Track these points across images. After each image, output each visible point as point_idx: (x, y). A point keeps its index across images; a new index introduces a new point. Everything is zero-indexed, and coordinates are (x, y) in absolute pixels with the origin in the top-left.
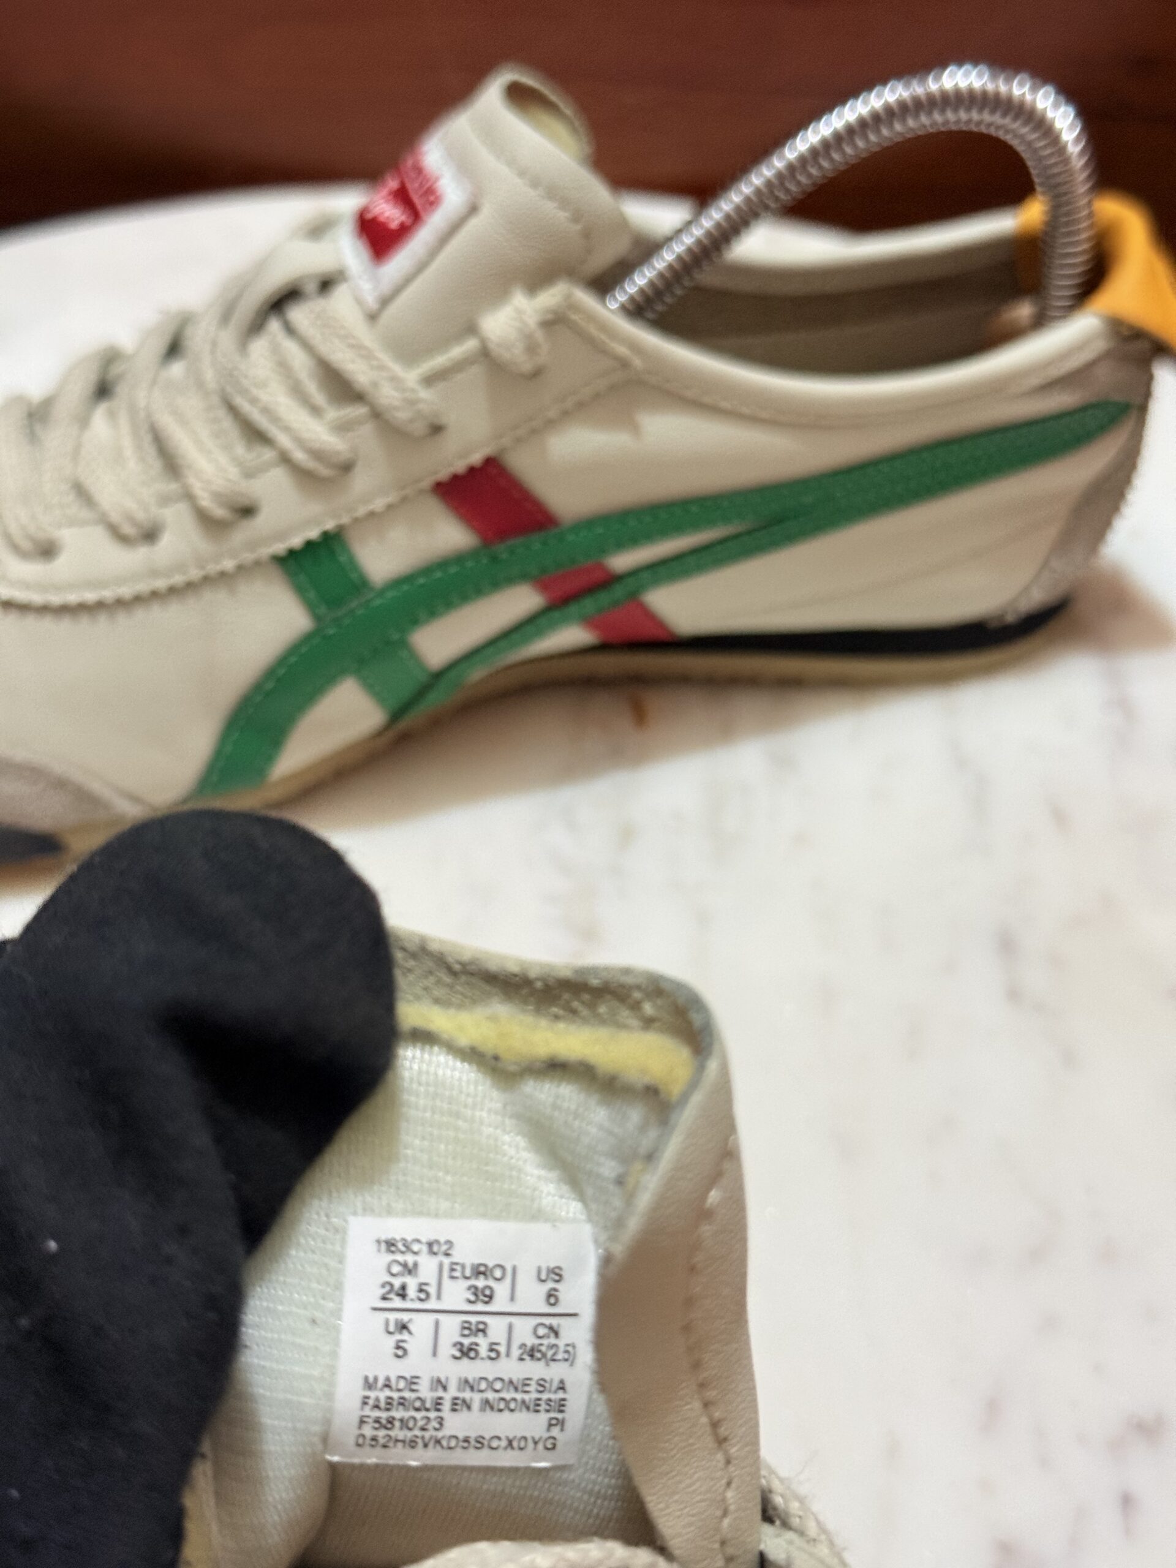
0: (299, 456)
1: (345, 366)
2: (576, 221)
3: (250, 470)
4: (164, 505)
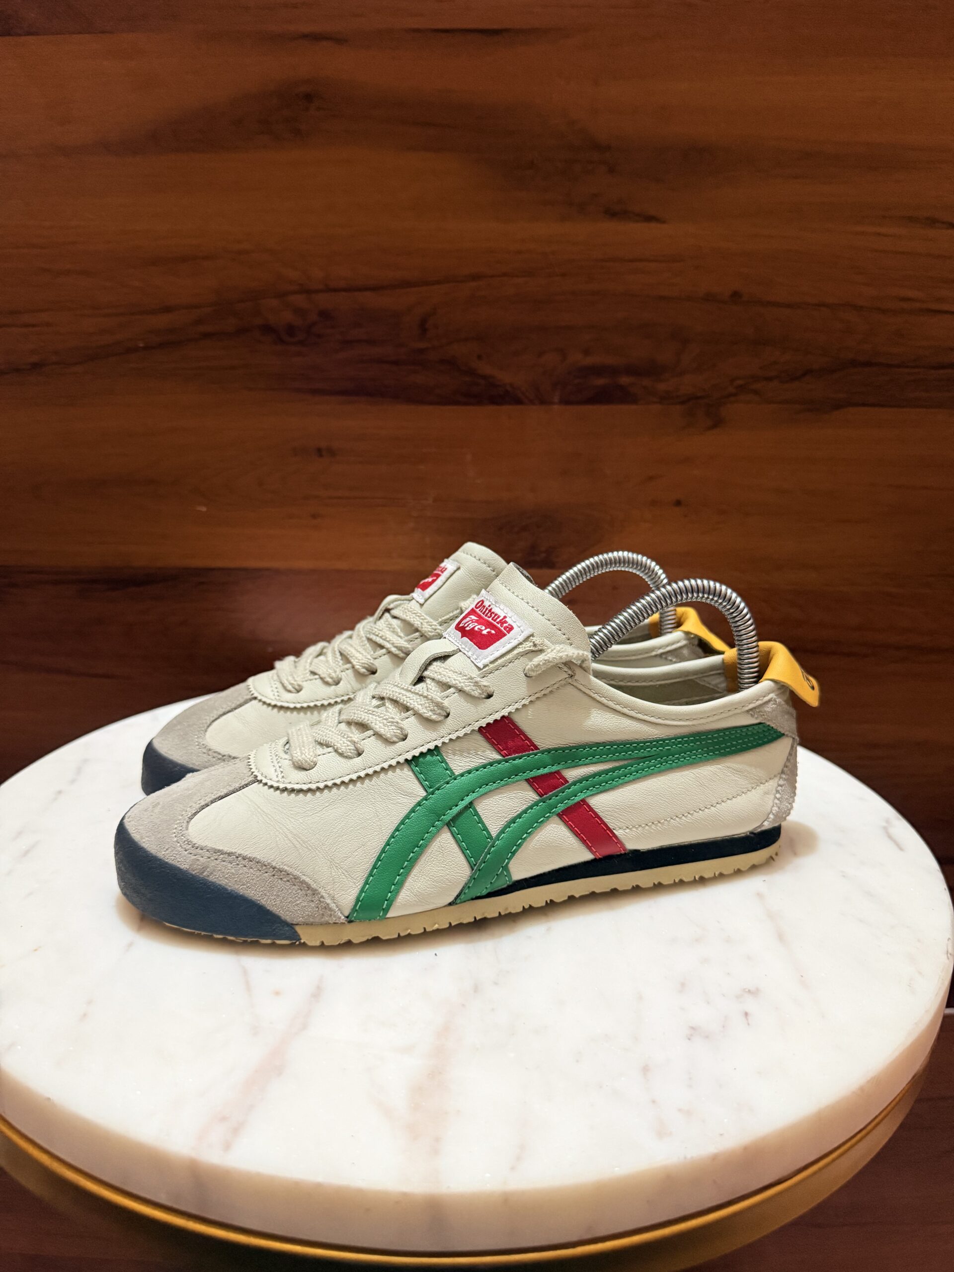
1: (412, 620)
2: (494, 571)
3: (375, 657)
4: (342, 671)
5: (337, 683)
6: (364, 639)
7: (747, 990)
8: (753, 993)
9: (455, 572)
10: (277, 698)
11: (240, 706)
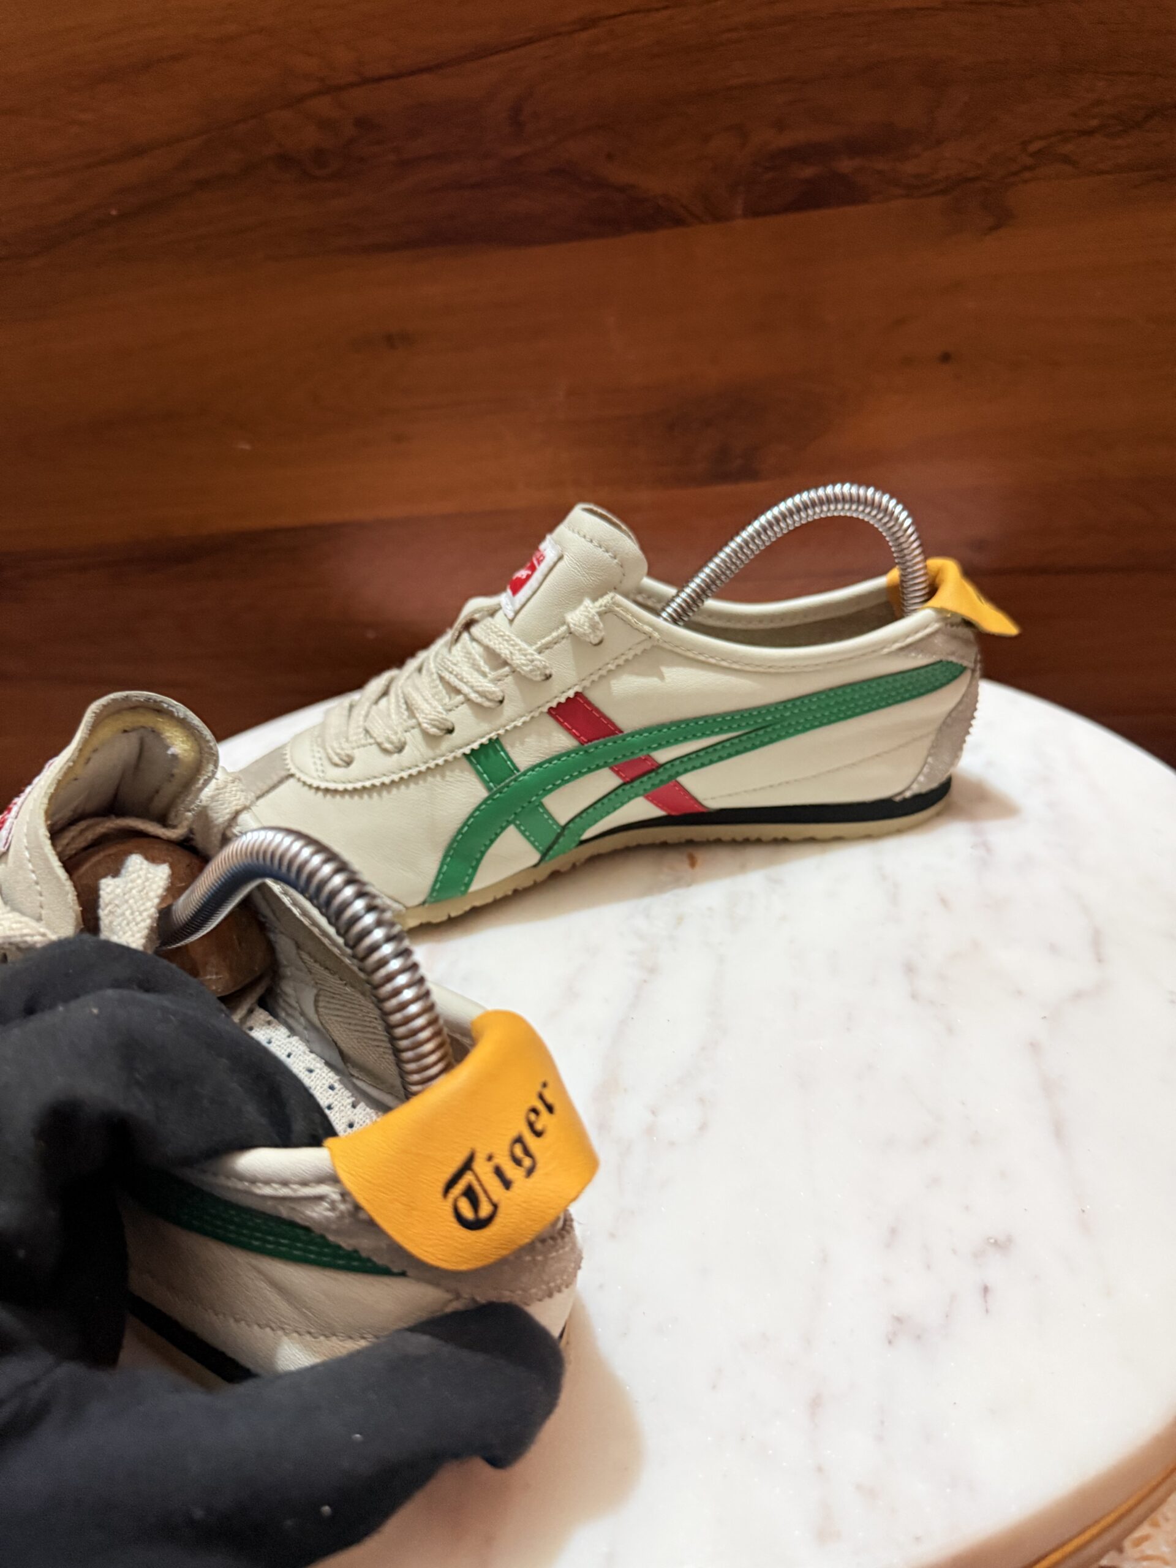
0: (473, 696)
1: (497, 646)
2: (615, 558)
3: (449, 707)
4: (406, 731)
5: (400, 749)
6: (435, 676)
7: (992, 1241)
8: (1001, 1245)
9: (555, 564)
10: (321, 775)
11: (273, 787)
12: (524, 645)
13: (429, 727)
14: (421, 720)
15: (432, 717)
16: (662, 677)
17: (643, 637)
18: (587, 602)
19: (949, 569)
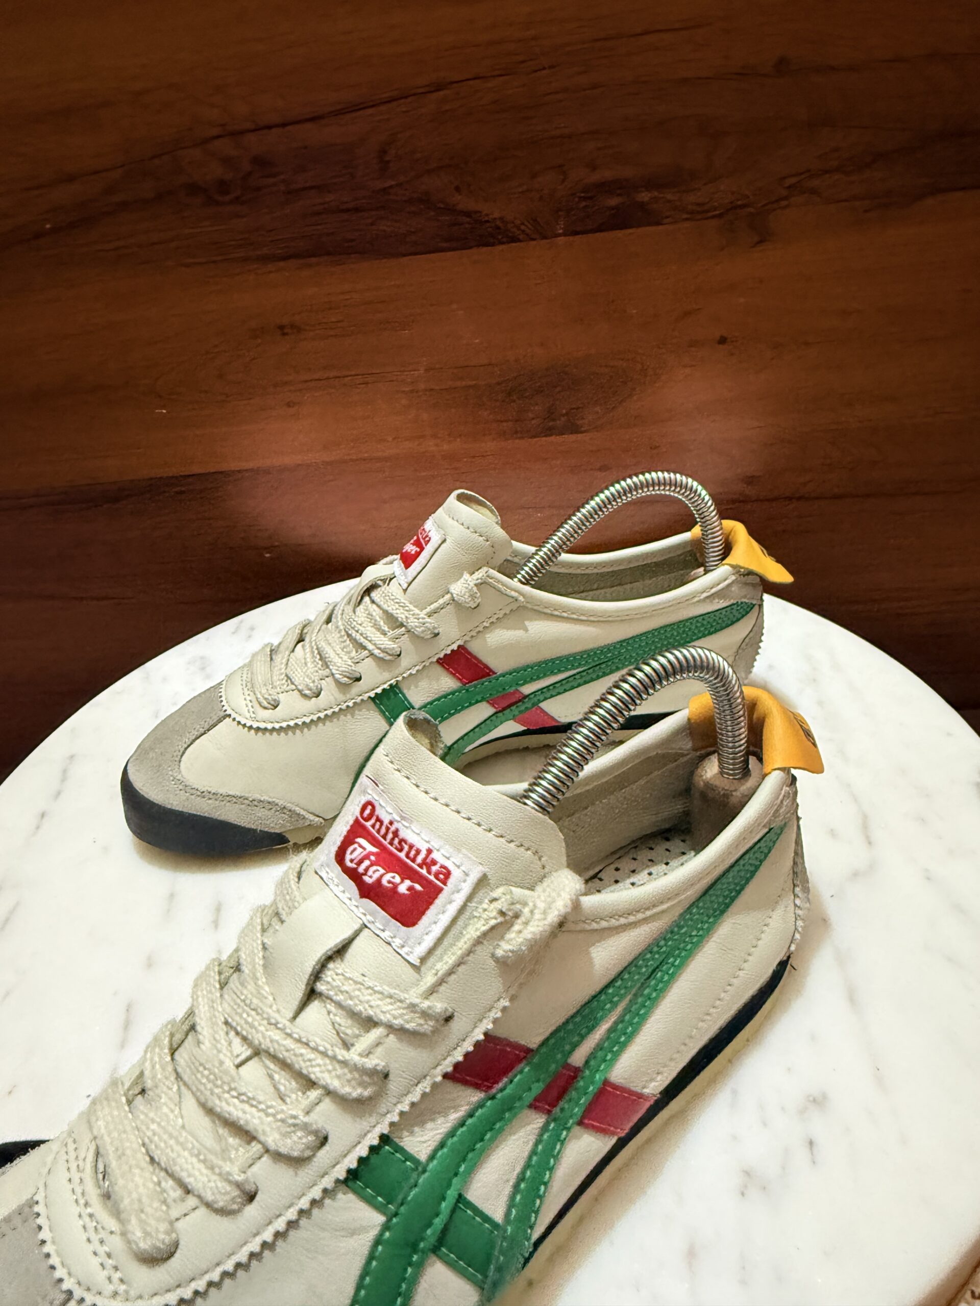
0: (376, 652)
1: (395, 612)
2: (487, 541)
3: (356, 661)
4: (321, 679)
5: (317, 694)
6: (343, 633)
7: (812, 1099)
8: (818, 1102)
9: (440, 546)
10: (253, 716)
11: (214, 726)
12: (417, 611)
13: (341, 677)
14: (334, 671)
15: (344, 669)
16: (526, 630)
17: (512, 600)
18: (466, 576)
19: (739, 530)
